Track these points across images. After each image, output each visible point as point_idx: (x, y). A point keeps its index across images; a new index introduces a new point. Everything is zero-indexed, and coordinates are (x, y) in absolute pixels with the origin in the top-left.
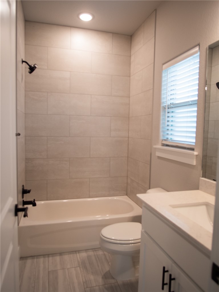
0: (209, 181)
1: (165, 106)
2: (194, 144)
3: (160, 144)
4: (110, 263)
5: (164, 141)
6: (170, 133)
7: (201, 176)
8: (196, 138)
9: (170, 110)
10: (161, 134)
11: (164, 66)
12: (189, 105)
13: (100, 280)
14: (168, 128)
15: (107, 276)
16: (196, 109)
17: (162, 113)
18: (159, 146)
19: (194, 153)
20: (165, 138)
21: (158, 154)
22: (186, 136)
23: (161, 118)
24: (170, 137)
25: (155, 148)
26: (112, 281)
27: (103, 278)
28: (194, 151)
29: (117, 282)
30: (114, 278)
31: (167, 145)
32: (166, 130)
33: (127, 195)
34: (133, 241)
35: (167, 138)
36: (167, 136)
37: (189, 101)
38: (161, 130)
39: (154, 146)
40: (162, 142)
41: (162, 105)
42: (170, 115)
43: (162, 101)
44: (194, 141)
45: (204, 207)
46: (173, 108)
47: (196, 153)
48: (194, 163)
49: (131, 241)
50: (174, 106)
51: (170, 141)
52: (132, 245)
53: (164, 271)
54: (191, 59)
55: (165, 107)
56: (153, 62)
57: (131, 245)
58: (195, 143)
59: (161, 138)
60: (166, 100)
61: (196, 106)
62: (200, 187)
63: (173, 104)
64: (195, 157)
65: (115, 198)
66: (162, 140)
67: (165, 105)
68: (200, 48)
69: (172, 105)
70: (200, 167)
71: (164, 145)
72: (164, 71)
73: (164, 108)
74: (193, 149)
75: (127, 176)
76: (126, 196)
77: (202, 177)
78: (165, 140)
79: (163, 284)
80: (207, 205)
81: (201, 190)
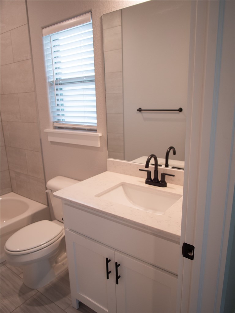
0: (117, 161)
1: (53, 82)
2: (96, 125)
3: (52, 127)
4: (22, 276)
5: (55, 123)
6: (61, 113)
7: (108, 157)
8: (98, 118)
9: (59, 87)
10: (51, 115)
11: (44, 31)
12: (84, 81)
13: (18, 300)
14: (58, 108)
15: (23, 291)
16: (94, 86)
17: (49, 91)
18: (51, 130)
19: (98, 135)
20: (56, 120)
21: (51, 139)
22: (85, 117)
23: (49, 96)
24: (61, 118)
25: (47, 133)
26: (33, 293)
27: (20, 296)
28: (96, 132)
29: (39, 291)
30: (33, 290)
31: (60, 128)
32: (56, 110)
33: (12, 191)
35: (59, 120)
36: (59, 118)
37: (84, 77)
38: (50, 111)
39: (45, 130)
40: (53, 124)
41: (48, 81)
42: (59, 92)
43: (48, 75)
44: (96, 121)
45: (121, 188)
46: (61, 84)
47: (100, 135)
48: (99, 145)
50: (63, 82)
51: (64, 123)
54: (81, 26)
55: (51, 82)
56: (26, 22)
58: (97, 123)
59: (52, 120)
60: (52, 74)
61: (94, 83)
62: (108, 168)
63: (60, 79)
64: (99, 139)
66: (54, 123)
67: (52, 80)
68: (93, 16)
69: (60, 81)
70: (105, 149)
71: (55, 128)
72: (44, 37)
73: (51, 84)
74: (95, 131)
75: (9, 169)
76: (12, 193)
77: (108, 158)
78: (56, 122)
79: (108, 273)
80: (123, 185)
81: (110, 171)
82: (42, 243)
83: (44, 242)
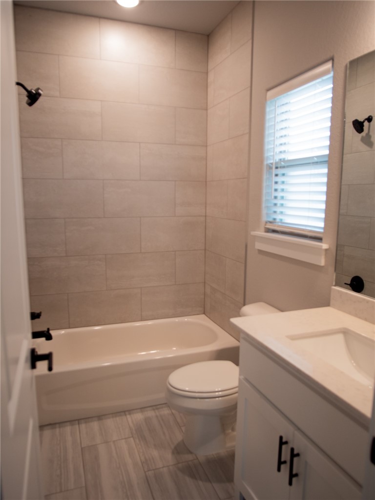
0: (346, 293)
1: (272, 164)
2: (322, 231)
3: (263, 229)
4: (183, 429)
5: (268, 224)
6: (279, 210)
7: (334, 284)
8: (326, 220)
9: (280, 171)
10: (264, 212)
11: (270, 93)
12: (313, 163)
13: (169, 456)
14: (275, 201)
15: (180, 449)
16: (325, 171)
17: (265, 177)
18: (261, 233)
19: (321, 246)
20: (271, 220)
21: (259, 246)
22: (309, 217)
23: (265, 184)
24: (278, 217)
25: (255, 237)
26: (189, 457)
27: (173, 453)
28: (321, 242)
29: (197, 459)
30: (191, 453)
31: (274, 231)
32: (272, 205)
33: (204, 313)
34: (220, 393)
35: (275, 219)
36: (275, 216)
37: (313, 157)
38: (264, 205)
39: (253, 233)
40: (266, 225)
41: (265, 163)
42: (280, 179)
43: (266, 155)
44: (322, 225)
45: (340, 337)
46: (284, 167)
47: (325, 246)
48: (322, 263)
49: (217, 393)
50: (286, 165)
51: (280, 224)
52: (220, 398)
53: (282, 442)
54: (318, 83)
55: (271, 165)
56: (249, 85)
57: (217, 399)
58: (324, 228)
59: (264, 218)
60: (272, 154)
61: (326, 165)
62: (332, 302)
63: (284, 160)
64: (323, 253)
65: (186, 319)
66: (266, 222)
67: (272, 161)
68: (335, 65)
69: (282, 163)
70: (331, 269)
71: (268, 230)
72: (268, 102)
73: (270, 167)
74: (319, 239)
75: (205, 282)
76: (203, 316)
77: (335, 286)
78: (270, 222)
79: (280, 463)
80: (345, 332)
81: (334, 308)
82: (217, 390)
83: (220, 389)
